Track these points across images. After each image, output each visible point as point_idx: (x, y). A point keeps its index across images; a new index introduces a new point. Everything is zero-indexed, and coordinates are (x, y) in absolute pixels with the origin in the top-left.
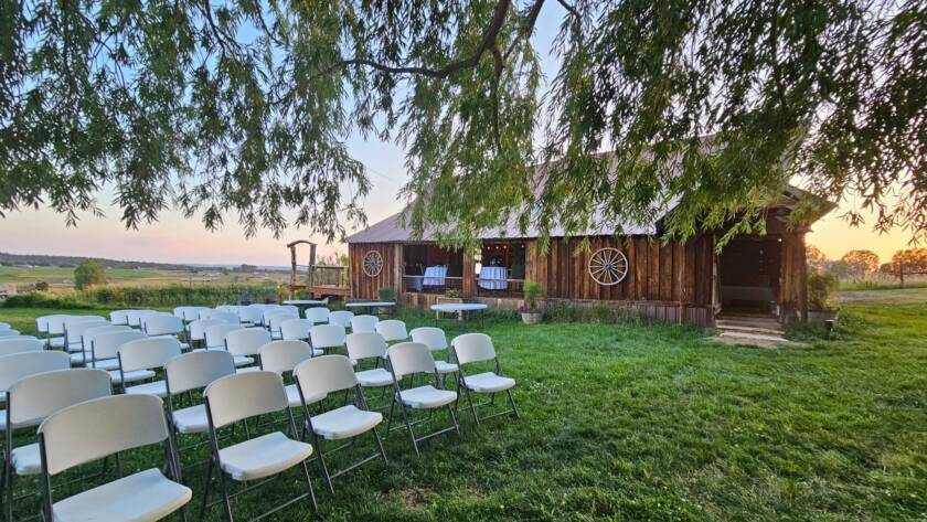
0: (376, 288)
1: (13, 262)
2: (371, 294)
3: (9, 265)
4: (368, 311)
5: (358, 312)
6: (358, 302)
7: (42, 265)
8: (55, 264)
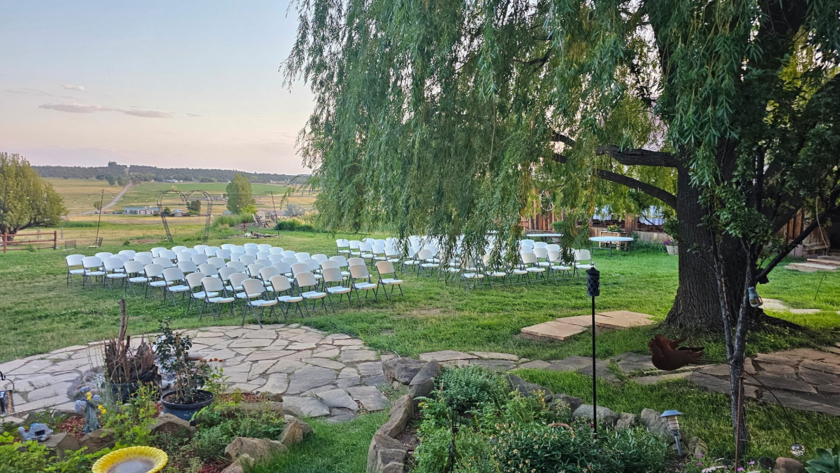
0: (551, 221)
1: (162, 176)
2: (547, 225)
3: (160, 180)
4: (543, 239)
5: (537, 240)
6: (536, 233)
7: (186, 179)
8: (196, 178)
